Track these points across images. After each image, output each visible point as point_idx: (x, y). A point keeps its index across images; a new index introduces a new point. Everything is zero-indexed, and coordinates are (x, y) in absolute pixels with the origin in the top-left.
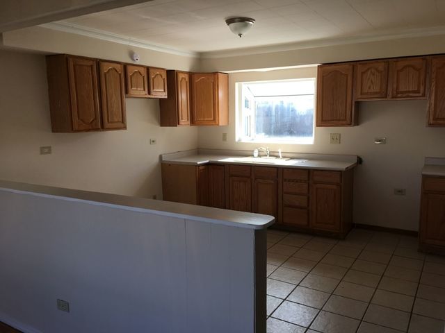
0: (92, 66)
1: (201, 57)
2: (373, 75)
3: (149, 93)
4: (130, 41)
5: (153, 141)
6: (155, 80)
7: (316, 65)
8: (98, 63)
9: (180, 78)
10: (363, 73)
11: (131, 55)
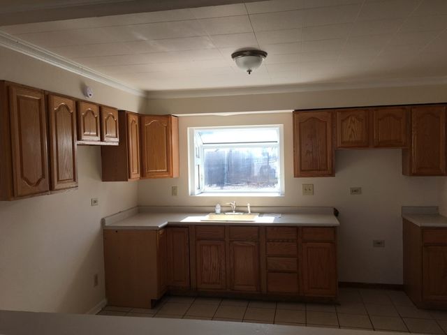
0: (40, 100)
1: (149, 97)
2: (354, 122)
3: (102, 140)
4: (82, 70)
5: (95, 202)
6: (108, 122)
7: (292, 111)
8: (48, 97)
9: (130, 122)
10: (343, 121)
11: (84, 89)
